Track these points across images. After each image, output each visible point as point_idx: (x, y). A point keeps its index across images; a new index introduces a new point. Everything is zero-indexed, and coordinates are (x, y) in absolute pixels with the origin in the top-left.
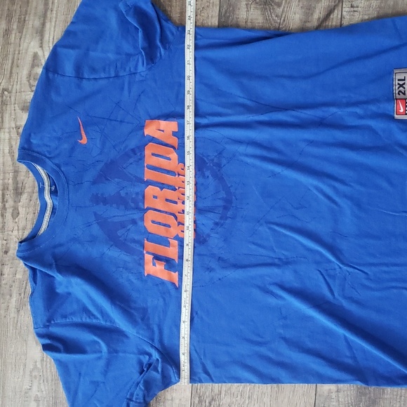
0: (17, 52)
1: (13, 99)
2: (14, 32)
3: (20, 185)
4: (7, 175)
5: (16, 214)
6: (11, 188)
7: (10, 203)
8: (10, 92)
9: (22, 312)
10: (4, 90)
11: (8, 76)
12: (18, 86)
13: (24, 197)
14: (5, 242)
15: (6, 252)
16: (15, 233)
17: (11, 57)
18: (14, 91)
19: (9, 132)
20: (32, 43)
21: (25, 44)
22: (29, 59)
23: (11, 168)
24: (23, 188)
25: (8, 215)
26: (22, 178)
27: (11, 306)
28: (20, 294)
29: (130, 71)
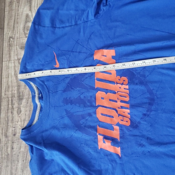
0: (17, 15)
1: (15, 42)
2: (15, 3)
3: (21, 94)
4: (14, 88)
5: (19, 112)
6: (16, 96)
7: (16, 105)
8: (13, 39)
9: (25, 172)
10: (10, 37)
11: (12, 29)
12: (18, 35)
13: (24, 101)
14: (14, 129)
15: (15, 135)
16: (19, 123)
17: (13, 18)
18: (16, 38)
19: (14, 62)
20: (25, 9)
21: (21, 9)
22: (24, 18)
23: (16, 84)
24: (23, 95)
25: (15, 112)
26: (22, 90)
27: (18, 167)
28: (23, 161)
29: (84, 20)
